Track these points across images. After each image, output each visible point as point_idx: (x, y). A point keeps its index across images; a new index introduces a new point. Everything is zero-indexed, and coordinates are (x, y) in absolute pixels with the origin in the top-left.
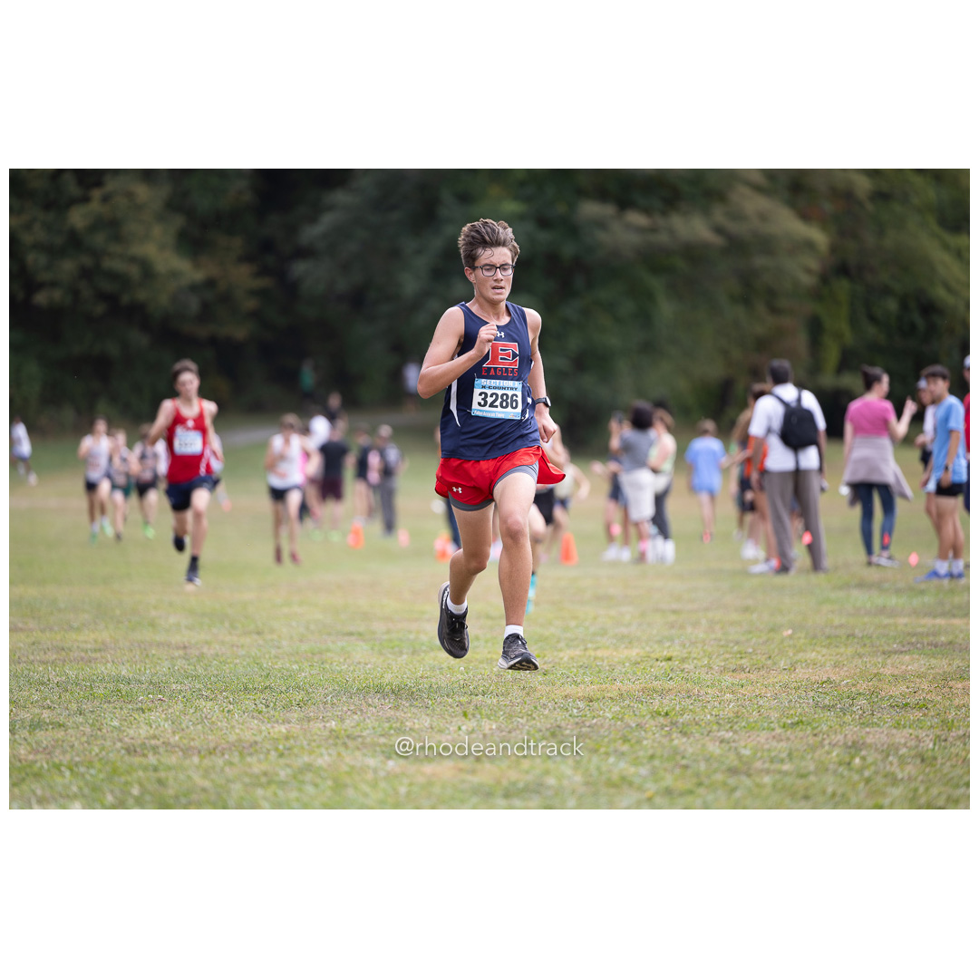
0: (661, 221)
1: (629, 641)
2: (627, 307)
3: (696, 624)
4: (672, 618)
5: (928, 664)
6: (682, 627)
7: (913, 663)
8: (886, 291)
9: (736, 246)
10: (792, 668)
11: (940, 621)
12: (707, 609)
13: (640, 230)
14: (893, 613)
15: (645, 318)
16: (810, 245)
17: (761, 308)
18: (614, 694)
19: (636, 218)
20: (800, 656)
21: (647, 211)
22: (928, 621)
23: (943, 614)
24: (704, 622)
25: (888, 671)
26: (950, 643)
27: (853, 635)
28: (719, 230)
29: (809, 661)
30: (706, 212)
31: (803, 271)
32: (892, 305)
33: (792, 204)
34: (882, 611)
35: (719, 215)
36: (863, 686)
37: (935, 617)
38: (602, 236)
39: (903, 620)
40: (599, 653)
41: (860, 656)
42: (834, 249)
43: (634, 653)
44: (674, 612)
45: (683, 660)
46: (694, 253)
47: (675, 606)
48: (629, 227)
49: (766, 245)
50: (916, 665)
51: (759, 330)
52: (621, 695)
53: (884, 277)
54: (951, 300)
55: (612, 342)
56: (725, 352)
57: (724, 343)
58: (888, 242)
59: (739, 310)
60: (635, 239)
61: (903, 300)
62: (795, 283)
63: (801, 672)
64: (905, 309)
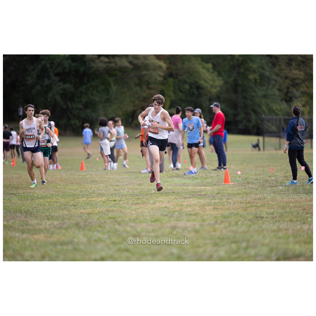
0: (112, 60)
1: (102, 195)
2: (101, 88)
3: (123, 190)
4: (117, 187)
5: (198, 201)
7: (193, 201)
8: (185, 82)
9: (136, 67)
10: (155, 203)
11: (202, 188)
13: (106, 63)
14: (187, 185)
15: (107, 91)
16: (160, 67)
17: (145, 87)
18: (97, 212)
20: (157, 199)
22: (198, 188)
23: (203, 185)
25: (185, 204)
26: (205, 194)
27: (174, 192)
28: (131, 63)
29: (160, 201)
31: (158, 76)
32: (187, 87)
34: (184, 184)
36: (177, 208)
37: (201, 186)
38: (93, 64)
39: (190, 188)
40: (92, 199)
41: (176, 199)
42: (168, 69)
43: (103, 199)
45: (120, 201)
46: (123, 70)
47: (116, 184)
48: (101, 62)
49: (146, 67)
50: (194, 202)
51: (144, 95)
52: (99, 212)
53: (184, 77)
54: (206, 85)
55: (97, 99)
56: (133, 102)
57: (133, 99)
58: (185, 66)
59: (138, 88)
60: (104, 66)
61: (191, 85)
62: (156, 79)
63: (157, 204)
64: (191, 88)
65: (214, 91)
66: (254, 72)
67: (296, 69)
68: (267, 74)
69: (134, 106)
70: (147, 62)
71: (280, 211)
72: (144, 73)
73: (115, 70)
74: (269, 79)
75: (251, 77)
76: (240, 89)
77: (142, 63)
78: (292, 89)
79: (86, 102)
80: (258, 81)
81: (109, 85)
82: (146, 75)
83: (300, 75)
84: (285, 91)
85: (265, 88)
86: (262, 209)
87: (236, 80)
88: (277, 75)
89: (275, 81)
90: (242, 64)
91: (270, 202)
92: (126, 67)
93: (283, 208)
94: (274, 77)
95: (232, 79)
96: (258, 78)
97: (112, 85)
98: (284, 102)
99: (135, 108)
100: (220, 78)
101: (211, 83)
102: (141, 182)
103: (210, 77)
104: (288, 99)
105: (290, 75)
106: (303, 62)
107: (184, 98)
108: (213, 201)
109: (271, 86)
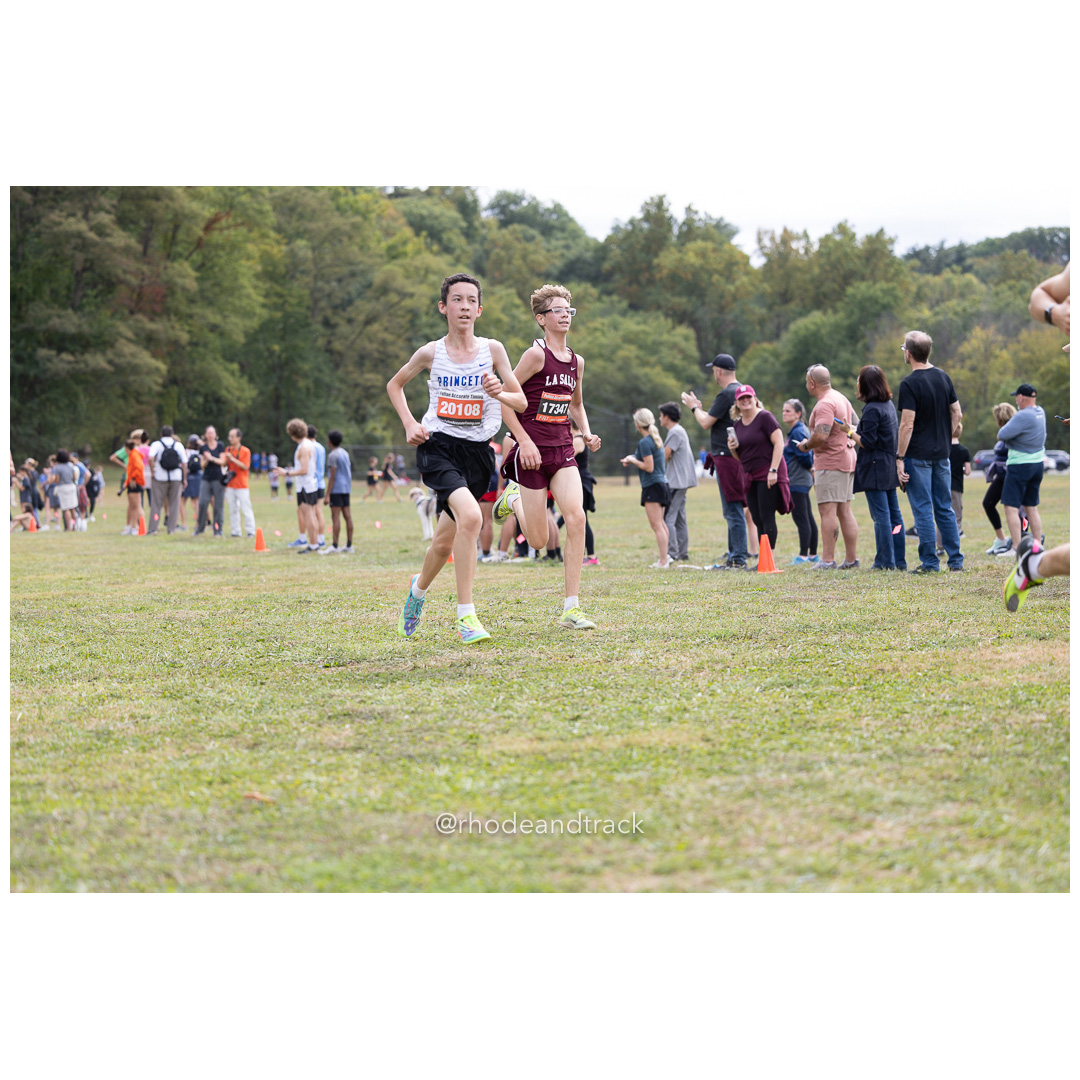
0: (79, 357)
1: (62, 570)
2: (64, 402)
3: (95, 562)
4: (84, 558)
5: (211, 578)
6: (89, 563)
7: (204, 578)
8: (197, 393)
9: (119, 370)
10: (143, 582)
11: (221, 557)
12: (103, 554)
13: (69, 362)
14: (197, 554)
15: (73, 406)
16: (157, 370)
17: (132, 401)
18: (50, 597)
19: (66, 356)
20: (148, 576)
21: (72, 353)
22: (214, 558)
23: (223, 554)
24: (100, 560)
25: (191, 582)
26: (224, 568)
27: (176, 565)
28: (110, 362)
29: (152, 578)
30: (104, 353)
31: (154, 383)
32: (200, 400)
33: (147, 348)
34: (192, 552)
35: (110, 354)
36: (178, 590)
37: (218, 555)
38: (49, 365)
39: (201, 557)
40: (45, 577)
41: (178, 575)
42: (169, 371)
43: (63, 576)
44: (86, 555)
45: (88, 579)
46: (98, 374)
47: (86, 552)
48: (62, 360)
49: (135, 369)
50: (206, 579)
51: (132, 412)
52: (53, 598)
53: (195, 385)
54: (229, 397)
55: (57, 420)
56: (115, 424)
57: (115, 420)
58: (197, 367)
59: (121, 402)
60: (67, 367)
61: (206, 397)
62: (150, 389)
63: (147, 583)
64: (206, 400)
65: (241, 406)
66: (306, 376)
67: (370, 371)
68: (327, 379)
69: (116, 430)
70: (137, 361)
71: (338, 591)
72: (132, 378)
73: (84, 373)
74: (329, 388)
75: (302, 384)
76: (283, 403)
77: (129, 363)
78: (365, 403)
79: (40, 425)
80: (312, 390)
81: (76, 395)
82: (135, 381)
83: (377, 380)
84: (355, 405)
85: (322, 401)
86: (311, 589)
87: (276, 389)
88: (342, 381)
89: (340, 390)
90: (287, 363)
91: (324, 579)
92: (104, 370)
93: (343, 587)
94: (337, 384)
95: (271, 387)
96: (311, 386)
97: (82, 396)
98: (353, 423)
99: (118, 434)
100: (252, 386)
101: (237, 393)
102: (125, 550)
103: (235, 385)
104: (359, 418)
105: (360, 381)
106: (382, 361)
107: (195, 417)
108: (235, 578)
109: (332, 399)
